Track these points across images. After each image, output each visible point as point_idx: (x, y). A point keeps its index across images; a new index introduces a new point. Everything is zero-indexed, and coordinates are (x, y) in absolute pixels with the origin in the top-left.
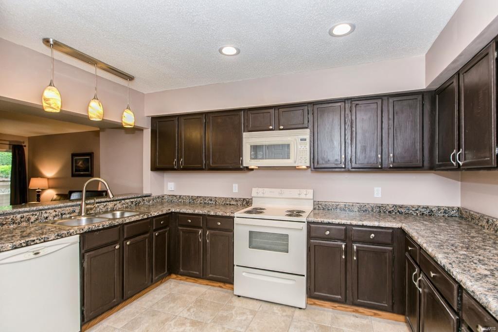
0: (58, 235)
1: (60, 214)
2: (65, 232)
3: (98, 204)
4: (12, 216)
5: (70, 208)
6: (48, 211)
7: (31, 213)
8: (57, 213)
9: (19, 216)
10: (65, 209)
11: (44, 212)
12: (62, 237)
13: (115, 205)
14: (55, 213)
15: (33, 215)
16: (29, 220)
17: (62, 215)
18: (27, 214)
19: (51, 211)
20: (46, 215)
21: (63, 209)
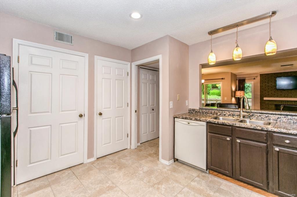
0: (195, 119)
1: (232, 114)
2: (199, 119)
3: (260, 114)
4: (211, 111)
5: (238, 113)
6: (226, 112)
7: (218, 111)
8: (230, 114)
9: (213, 111)
10: (235, 112)
11: (223, 112)
12: (197, 121)
13: (278, 118)
14: (229, 113)
15: (219, 112)
16: (217, 114)
17: (233, 116)
18: (216, 111)
19: (227, 112)
20: (225, 114)
21: (234, 112)
